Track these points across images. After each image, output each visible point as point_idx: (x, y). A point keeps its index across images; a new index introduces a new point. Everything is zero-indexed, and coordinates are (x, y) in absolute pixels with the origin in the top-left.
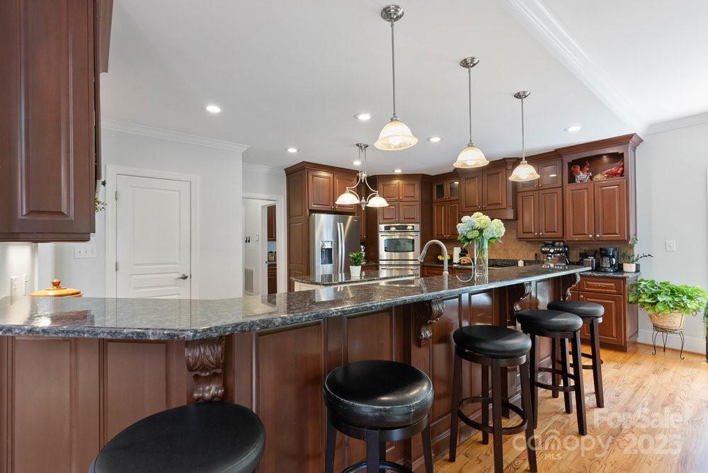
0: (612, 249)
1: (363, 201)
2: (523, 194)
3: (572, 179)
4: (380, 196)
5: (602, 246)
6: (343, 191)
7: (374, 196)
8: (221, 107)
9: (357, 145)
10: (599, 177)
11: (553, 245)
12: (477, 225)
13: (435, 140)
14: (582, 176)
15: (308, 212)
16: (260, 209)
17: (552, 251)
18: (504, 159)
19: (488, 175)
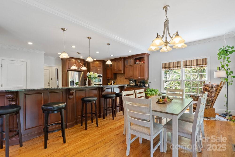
0: (143, 81)
1: (79, 68)
2: (126, 67)
3: (135, 63)
4: (85, 67)
5: (141, 80)
6: (73, 65)
7: (83, 67)
8: (33, 43)
9: (77, 53)
10: (141, 63)
11: (132, 80)
12: (90, 75)
13: (97, 52)
14: (138, 63)
15: (67, 71)
16: (55, 69)
17: (131, 82)
18: (121, 57)
19: (113, 62)
